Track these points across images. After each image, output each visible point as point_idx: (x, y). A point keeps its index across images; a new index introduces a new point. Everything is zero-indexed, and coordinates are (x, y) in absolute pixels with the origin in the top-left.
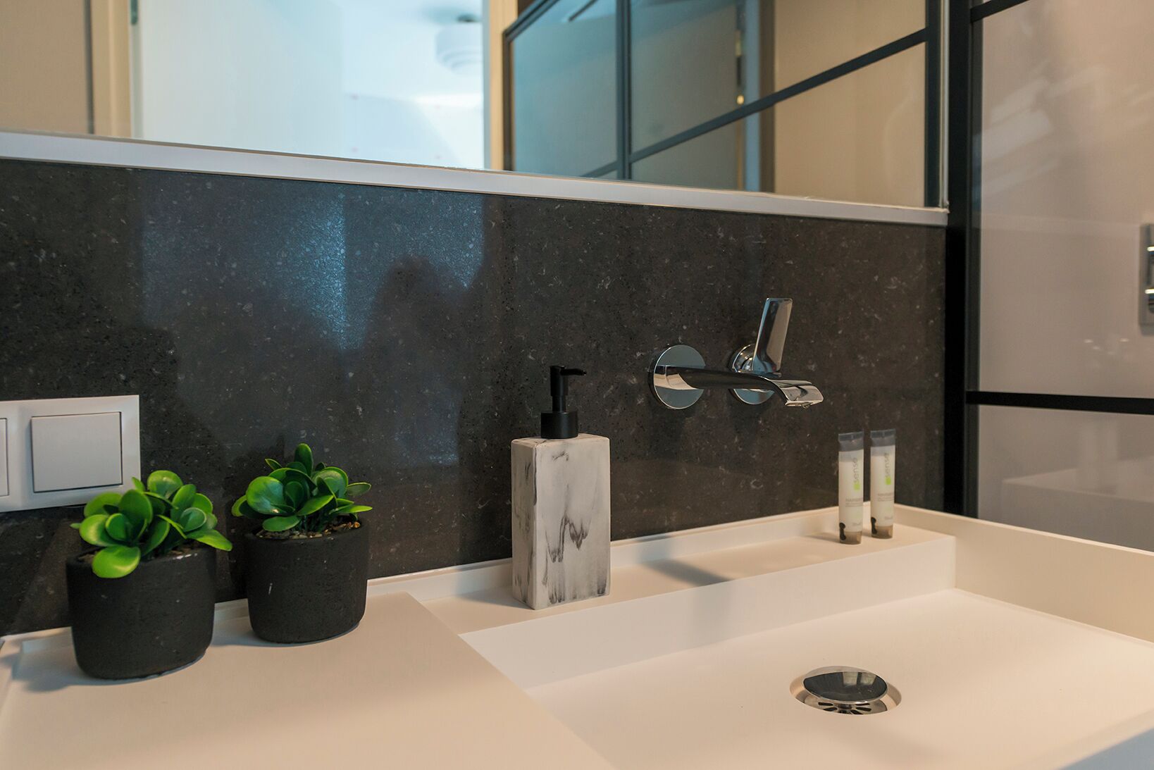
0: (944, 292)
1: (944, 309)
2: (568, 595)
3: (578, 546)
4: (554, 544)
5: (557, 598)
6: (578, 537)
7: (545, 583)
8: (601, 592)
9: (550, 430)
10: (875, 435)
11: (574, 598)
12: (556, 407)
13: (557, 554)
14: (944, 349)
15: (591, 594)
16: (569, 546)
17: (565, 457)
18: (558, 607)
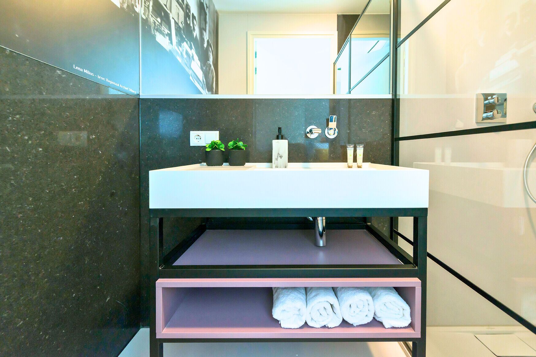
0: (391, 115)
1: (391, 118)
2: (279, 166)
3: (281, 158)
4: (276, 158)
5: (277, 167)
6: (281, 157)
7: (274, 164)
8: (286, 167)
9: (278, 138)
10: (357, 145)
11: (280, 167)
12: (279, 134)
13: (277, 159)
14: (391, 128)
15: (284, 167)
16: (279, 158)
17: (278, 143)
18: (277, 168)
